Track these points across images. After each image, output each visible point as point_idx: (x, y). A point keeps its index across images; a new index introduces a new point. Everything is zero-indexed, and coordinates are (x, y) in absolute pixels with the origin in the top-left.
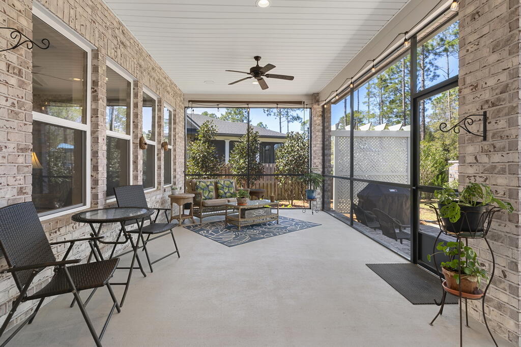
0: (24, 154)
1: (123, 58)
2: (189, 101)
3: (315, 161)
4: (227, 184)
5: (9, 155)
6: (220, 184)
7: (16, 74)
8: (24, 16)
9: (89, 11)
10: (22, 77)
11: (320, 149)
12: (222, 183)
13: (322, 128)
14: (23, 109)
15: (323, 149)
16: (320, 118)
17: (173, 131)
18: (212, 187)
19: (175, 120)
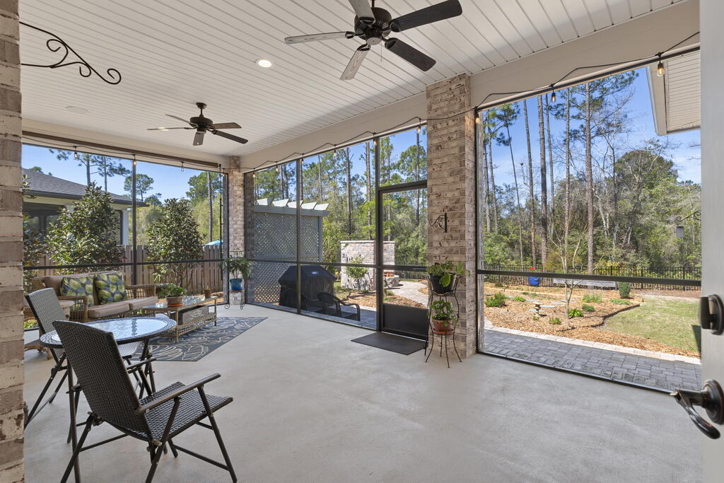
3: (236, 242)
4: (113, 279)
6: (103, 280)
11: (242, 226)
12: (106, 279)
16: (241, 189)
18: (90, 286)
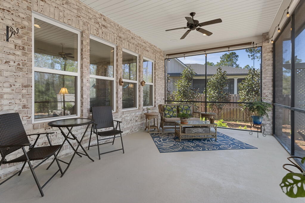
0: (26, 88)
1: (104, 35)
2: (167, 55)
4: (186, 108)
5: (16, 89)
6: (181, 108)
7: (21, 50)
8: (26, 20)
9: (76, 11)
10: (25, 51)
12: (182, 107)
13: (272, 62)
14: (26, 66)
15: (274, 81)
17: (154, 74)
18: (175, 109)
19: (155, 67)
